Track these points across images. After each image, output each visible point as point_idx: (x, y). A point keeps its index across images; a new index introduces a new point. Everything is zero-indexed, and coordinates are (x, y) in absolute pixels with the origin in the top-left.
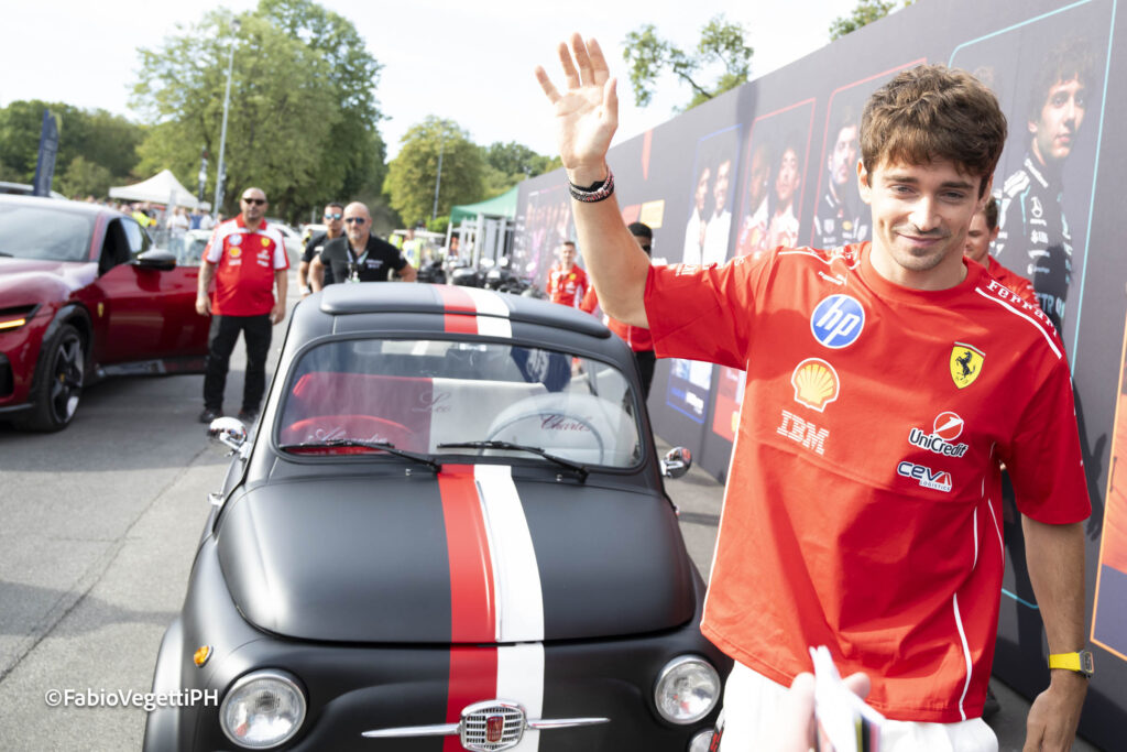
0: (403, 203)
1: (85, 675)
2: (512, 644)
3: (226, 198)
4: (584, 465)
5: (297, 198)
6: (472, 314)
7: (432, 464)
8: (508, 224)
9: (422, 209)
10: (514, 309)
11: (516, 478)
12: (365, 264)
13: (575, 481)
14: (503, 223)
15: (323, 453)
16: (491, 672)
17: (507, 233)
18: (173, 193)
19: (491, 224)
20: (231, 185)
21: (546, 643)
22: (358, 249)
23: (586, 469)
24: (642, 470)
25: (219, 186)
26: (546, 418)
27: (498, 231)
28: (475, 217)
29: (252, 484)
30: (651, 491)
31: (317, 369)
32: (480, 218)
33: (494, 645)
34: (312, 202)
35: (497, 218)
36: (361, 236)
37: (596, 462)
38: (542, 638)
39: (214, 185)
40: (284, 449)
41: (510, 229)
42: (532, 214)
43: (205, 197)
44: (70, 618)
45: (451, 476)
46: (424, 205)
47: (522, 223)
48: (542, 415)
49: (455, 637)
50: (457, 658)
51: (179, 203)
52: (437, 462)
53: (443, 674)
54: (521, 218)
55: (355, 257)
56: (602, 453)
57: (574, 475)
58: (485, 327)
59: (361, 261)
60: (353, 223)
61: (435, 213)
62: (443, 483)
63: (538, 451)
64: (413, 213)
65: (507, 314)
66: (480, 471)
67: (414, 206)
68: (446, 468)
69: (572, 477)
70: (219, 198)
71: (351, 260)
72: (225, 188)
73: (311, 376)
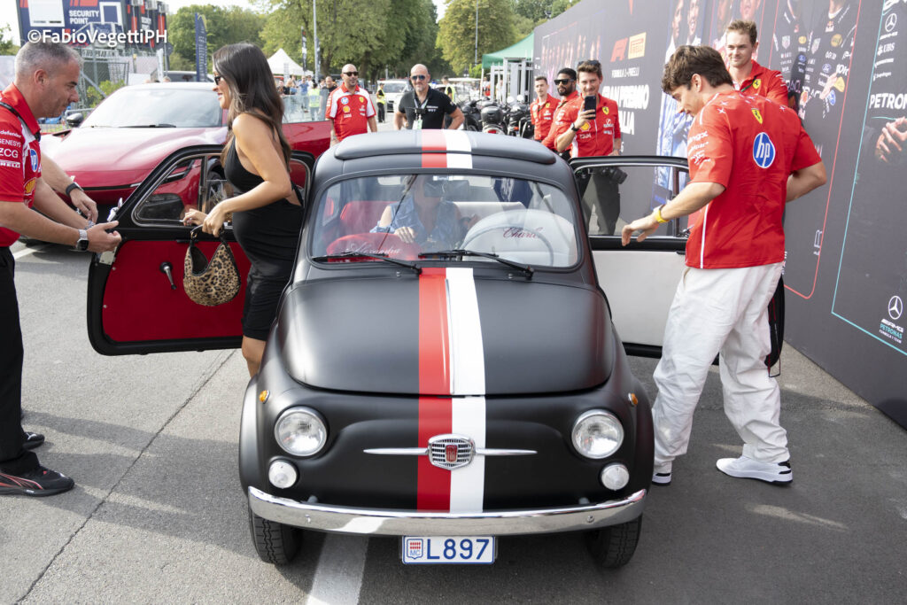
0: (452, 55)
1: (232, 403)
2: (463, 396)
3: (322, 65)
4: (529, 266)
5: (373, 60)
6: (443, 152)
7: (414, 268)
8: (528, 65)
9: (467, 57)
10: (476, 146)
11: (476, 278)
12: (426, 109)
13: (523, 279)
14: (524, 64)
15: (341, 262)
16: (448, 416)
17: (527, 72)
18: (286, 65)
19: (515, 65)
20: (325, 55)
21: (488, 396)
22: (422, 98)
23: (532, 270)
24: (578, 269)
25: (316, 56)
26: (506, 230)
27: (520, 72)
28: (501, 61)
29: (298, 285)
30: (586, 286)
31: (351, 200)
32: (505, 62)
33: (449, 397)
34: (384, 62)
35: (518, 61)
36: (424, 89)
37: (547, 263)
38: (484, 393)
39: (313, 55)
40: (315, 260)
41: (530, 69)
42: (545, 55)
43: (308, 66)
44: (223, 368)
45: (429, 276)
46: (467, 55)
47: (539, 64)
48: (503, 228)
49: (421, 391)
50: (423, 404)
51: (291, 73)
52: (418, 267)
53: (414, 415)
54: (537, 58)
55: (420, 105)
56: (552, 255)
57: (523, 274)
58: (453, 162)
59: (423, 107)
60: (418, 80)
61: (476, 61)
62: (422, 282)
63: (494, 256)
64: (460, 62)
65: (470, 151)
66: (451, 272)
67: (461, 56)
68: (425, 271)
69: (521, 275)
70: (317, 66)
71: (417, 107)
72: (321, 57)
73: (349, 205)
